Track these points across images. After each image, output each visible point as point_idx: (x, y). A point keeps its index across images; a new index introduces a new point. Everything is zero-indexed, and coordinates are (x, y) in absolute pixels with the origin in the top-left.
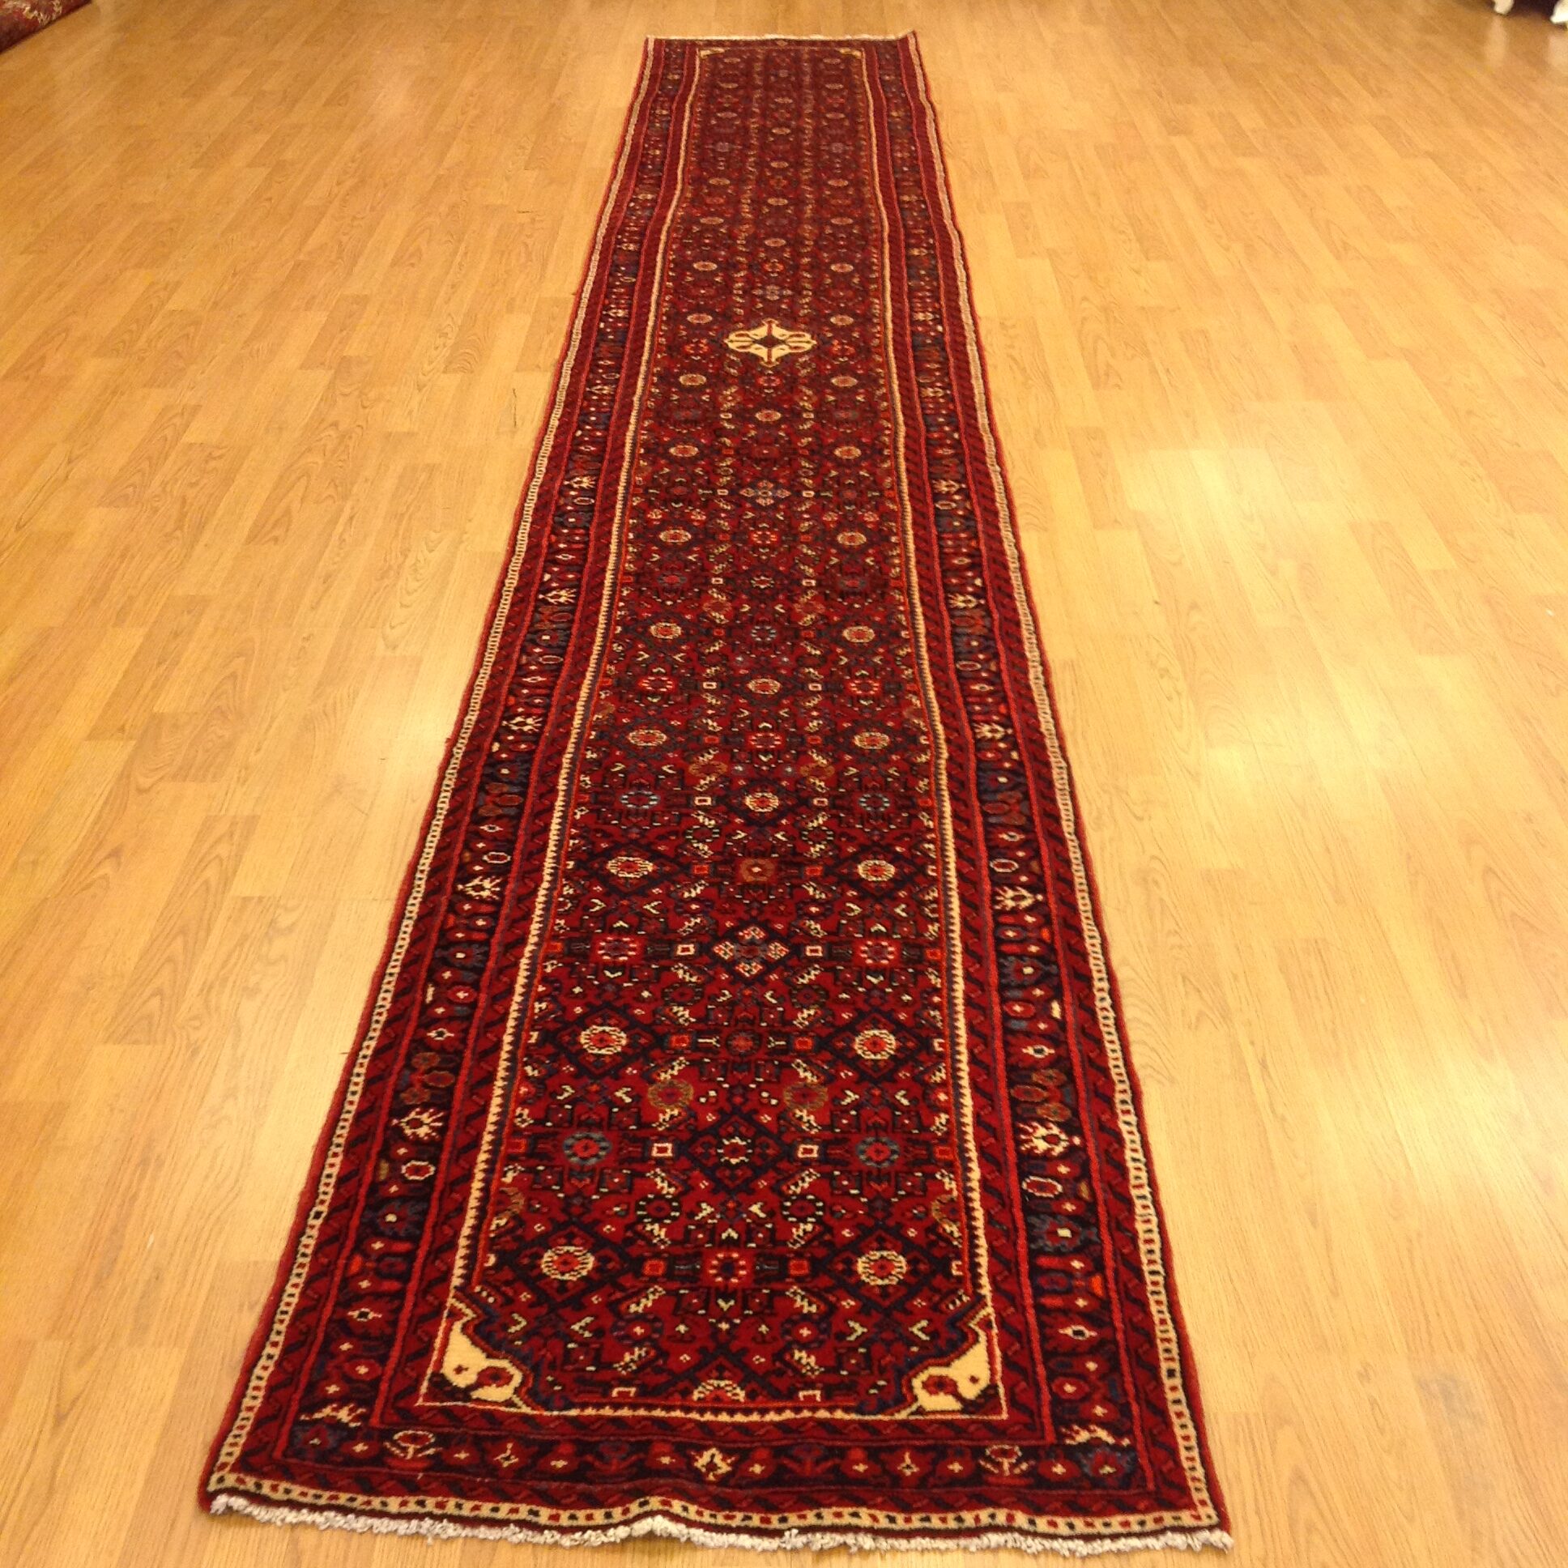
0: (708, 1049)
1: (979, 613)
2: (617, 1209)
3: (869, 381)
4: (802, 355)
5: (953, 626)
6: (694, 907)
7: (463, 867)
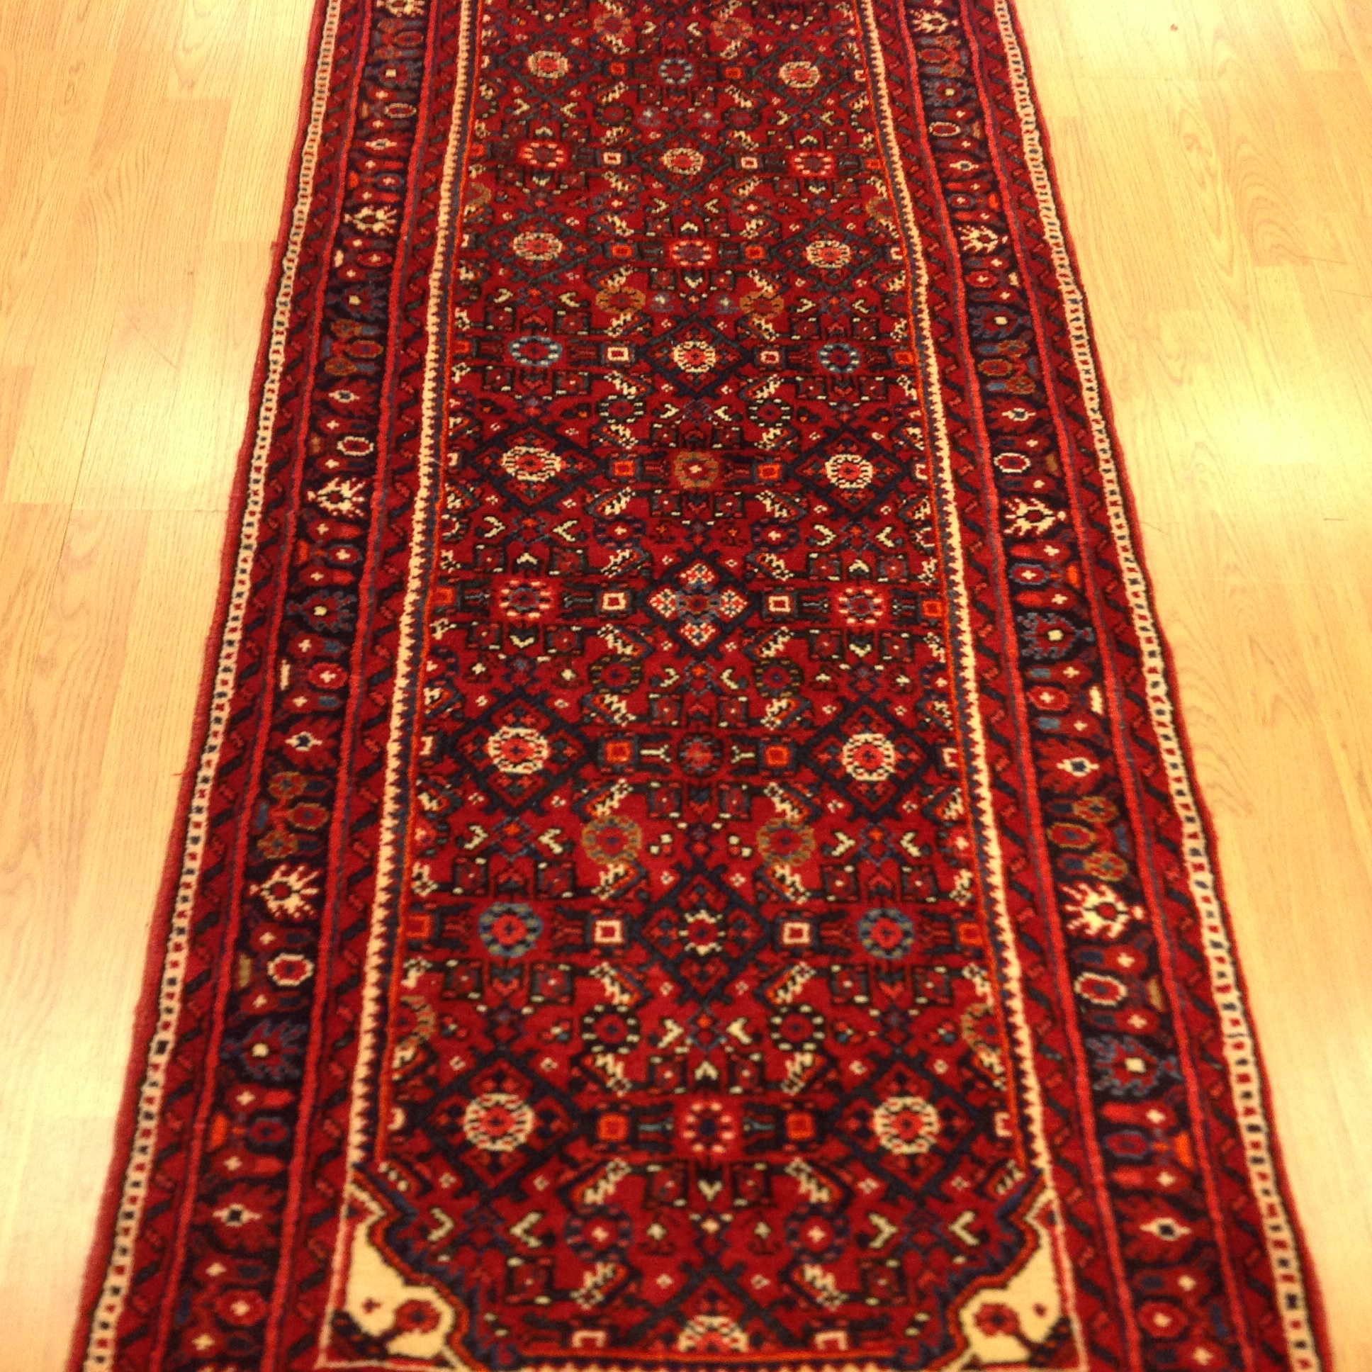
0: (655, 766)
1: (951, 42)
2: (557, 1030)
5: (921, 63)
6: (620, 531)
7: (312, 463)
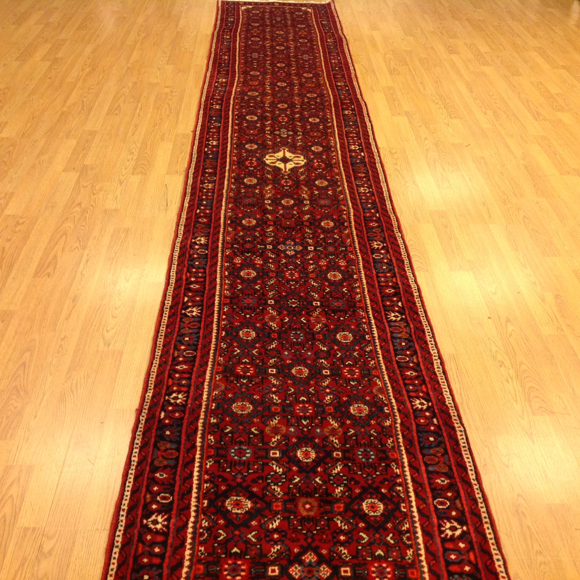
1: (403, 324)
3: (333, 183)
4: (301, 167)
5: (392, 333)
6: (276, 536)
7: (146, 506)
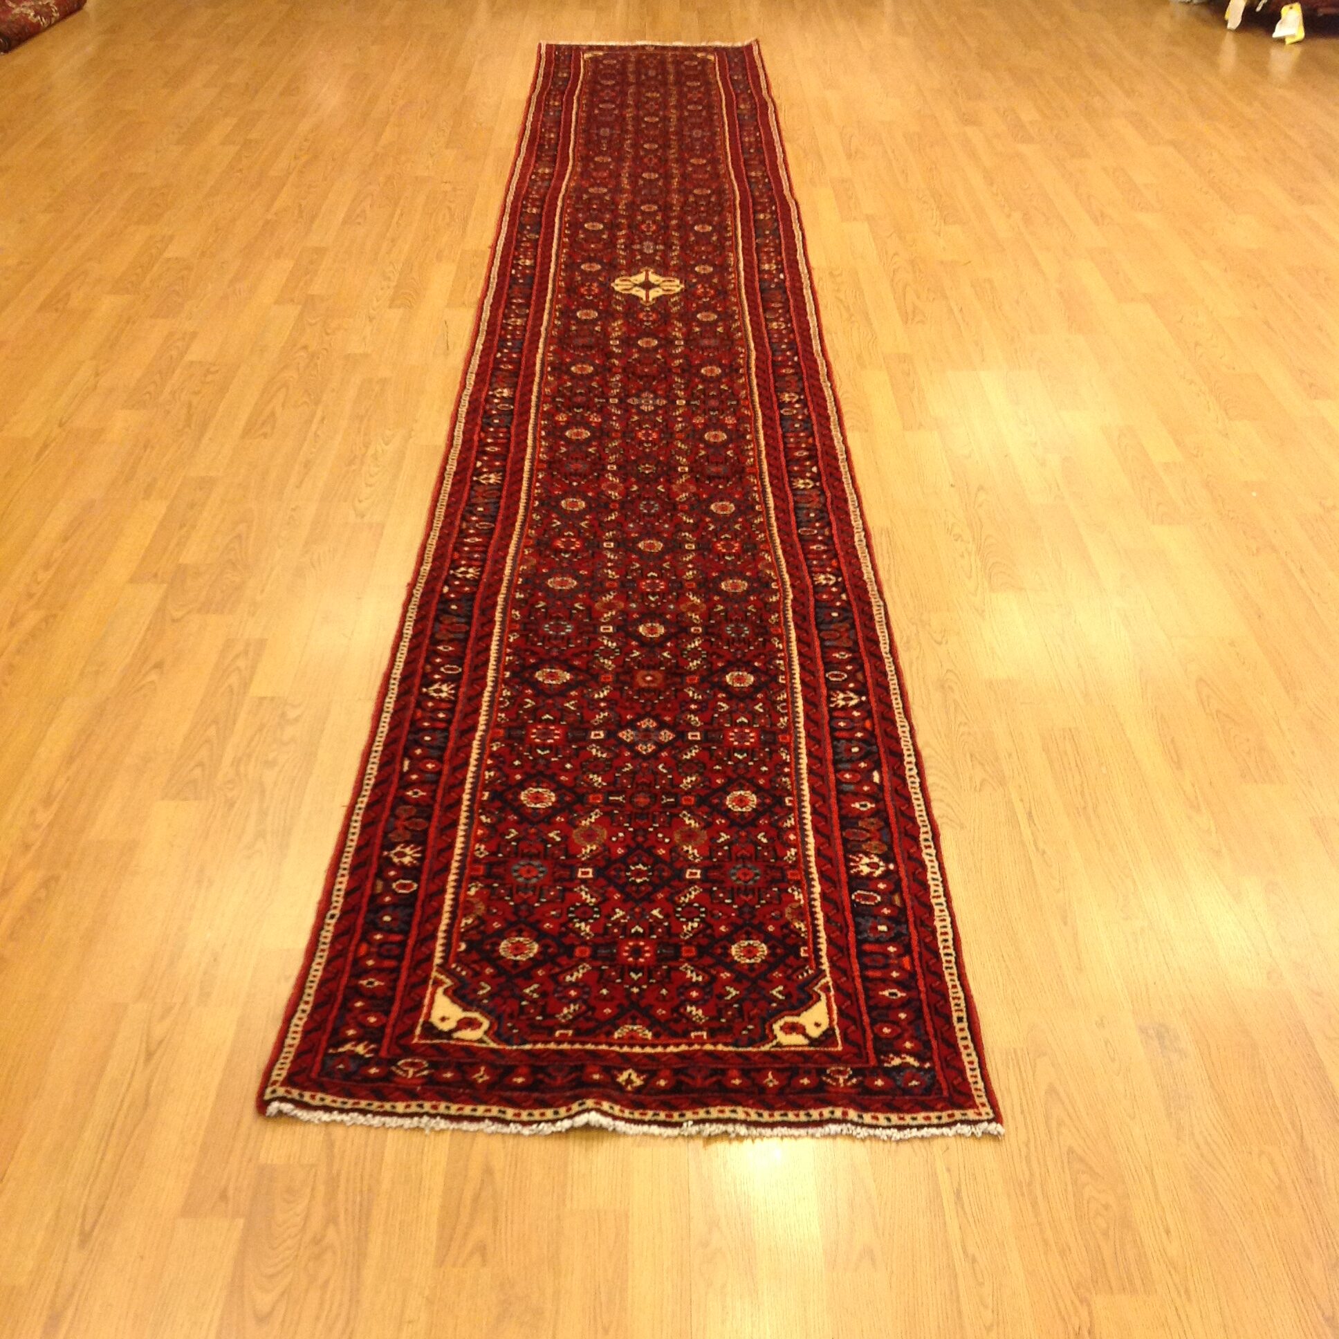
1: (815, 492)
2: (553, 913)
3: (726, 317)
4: (673, 296)
5: (796, 502)
6: (603, 705)
7: (426, 677)
